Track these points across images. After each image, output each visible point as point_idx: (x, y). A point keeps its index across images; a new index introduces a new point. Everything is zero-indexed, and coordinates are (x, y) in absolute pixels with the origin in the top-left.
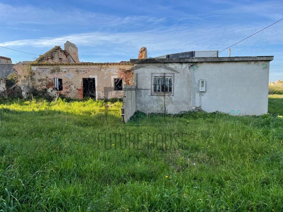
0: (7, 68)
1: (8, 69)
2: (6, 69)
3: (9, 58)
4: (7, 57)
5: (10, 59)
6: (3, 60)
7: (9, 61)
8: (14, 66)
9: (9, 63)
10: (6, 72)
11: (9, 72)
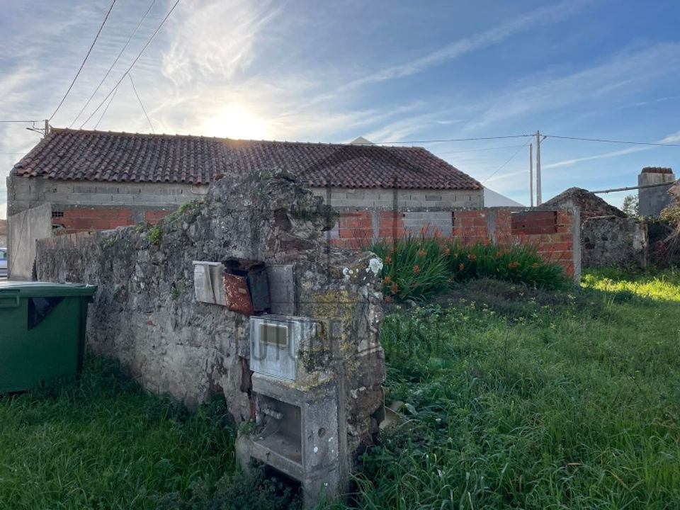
0: (660, 193)
1: (663, 195)
2: (660, 196)
3: (667, 167)
4: (662, 167)
5: (669, 171)
6: (653, 175)
7: (667, 175)
8: (674, 187)
9: (667, 179)
10: (658, 202)
11: (664, 202)
